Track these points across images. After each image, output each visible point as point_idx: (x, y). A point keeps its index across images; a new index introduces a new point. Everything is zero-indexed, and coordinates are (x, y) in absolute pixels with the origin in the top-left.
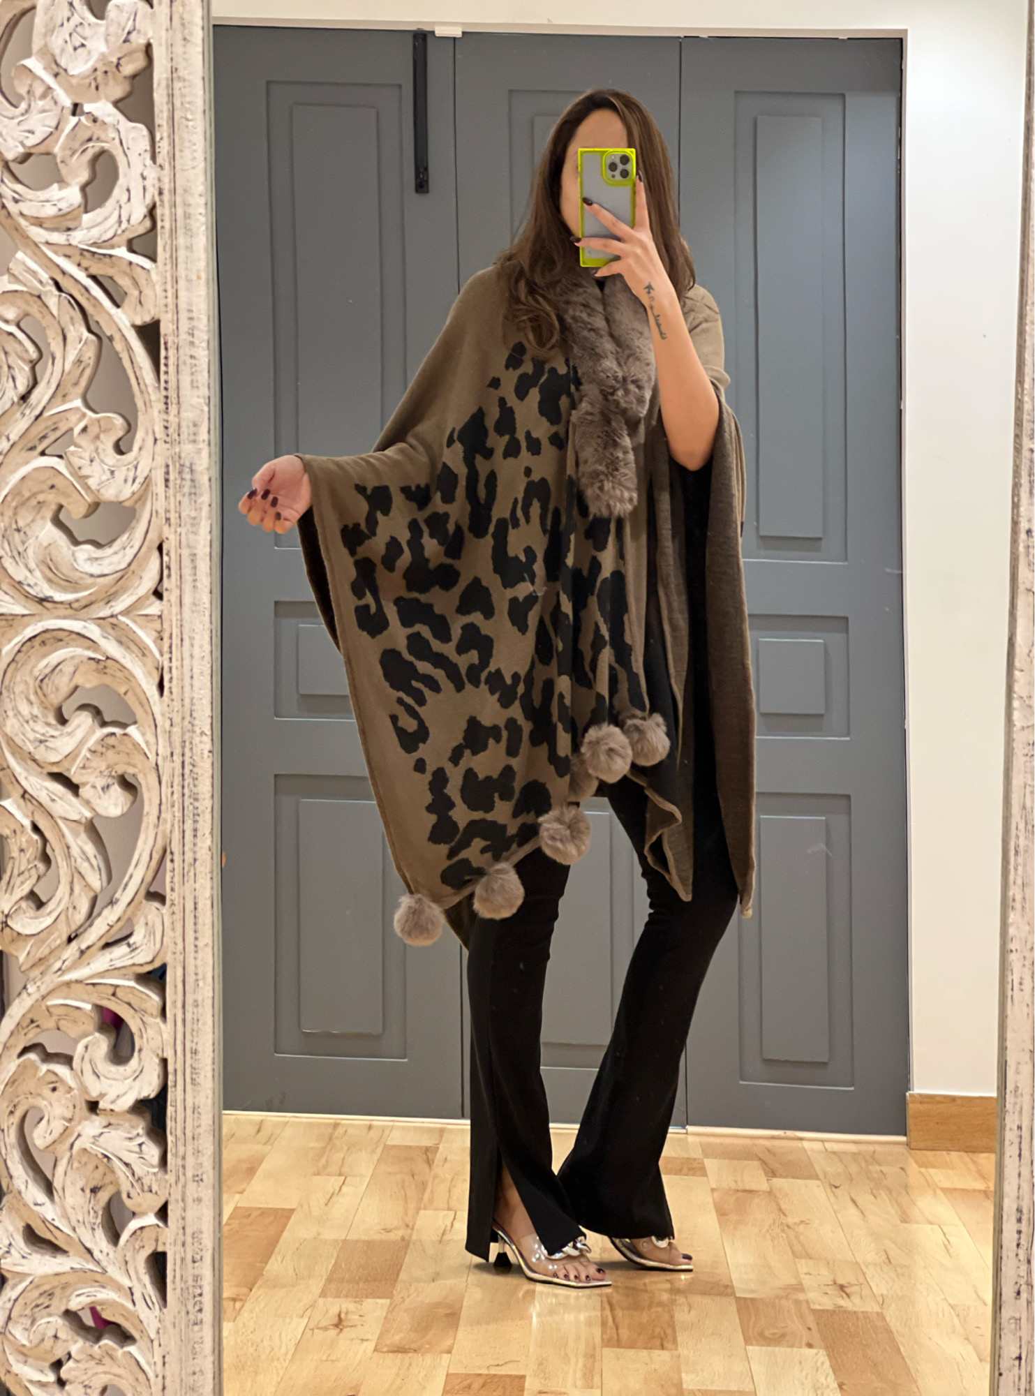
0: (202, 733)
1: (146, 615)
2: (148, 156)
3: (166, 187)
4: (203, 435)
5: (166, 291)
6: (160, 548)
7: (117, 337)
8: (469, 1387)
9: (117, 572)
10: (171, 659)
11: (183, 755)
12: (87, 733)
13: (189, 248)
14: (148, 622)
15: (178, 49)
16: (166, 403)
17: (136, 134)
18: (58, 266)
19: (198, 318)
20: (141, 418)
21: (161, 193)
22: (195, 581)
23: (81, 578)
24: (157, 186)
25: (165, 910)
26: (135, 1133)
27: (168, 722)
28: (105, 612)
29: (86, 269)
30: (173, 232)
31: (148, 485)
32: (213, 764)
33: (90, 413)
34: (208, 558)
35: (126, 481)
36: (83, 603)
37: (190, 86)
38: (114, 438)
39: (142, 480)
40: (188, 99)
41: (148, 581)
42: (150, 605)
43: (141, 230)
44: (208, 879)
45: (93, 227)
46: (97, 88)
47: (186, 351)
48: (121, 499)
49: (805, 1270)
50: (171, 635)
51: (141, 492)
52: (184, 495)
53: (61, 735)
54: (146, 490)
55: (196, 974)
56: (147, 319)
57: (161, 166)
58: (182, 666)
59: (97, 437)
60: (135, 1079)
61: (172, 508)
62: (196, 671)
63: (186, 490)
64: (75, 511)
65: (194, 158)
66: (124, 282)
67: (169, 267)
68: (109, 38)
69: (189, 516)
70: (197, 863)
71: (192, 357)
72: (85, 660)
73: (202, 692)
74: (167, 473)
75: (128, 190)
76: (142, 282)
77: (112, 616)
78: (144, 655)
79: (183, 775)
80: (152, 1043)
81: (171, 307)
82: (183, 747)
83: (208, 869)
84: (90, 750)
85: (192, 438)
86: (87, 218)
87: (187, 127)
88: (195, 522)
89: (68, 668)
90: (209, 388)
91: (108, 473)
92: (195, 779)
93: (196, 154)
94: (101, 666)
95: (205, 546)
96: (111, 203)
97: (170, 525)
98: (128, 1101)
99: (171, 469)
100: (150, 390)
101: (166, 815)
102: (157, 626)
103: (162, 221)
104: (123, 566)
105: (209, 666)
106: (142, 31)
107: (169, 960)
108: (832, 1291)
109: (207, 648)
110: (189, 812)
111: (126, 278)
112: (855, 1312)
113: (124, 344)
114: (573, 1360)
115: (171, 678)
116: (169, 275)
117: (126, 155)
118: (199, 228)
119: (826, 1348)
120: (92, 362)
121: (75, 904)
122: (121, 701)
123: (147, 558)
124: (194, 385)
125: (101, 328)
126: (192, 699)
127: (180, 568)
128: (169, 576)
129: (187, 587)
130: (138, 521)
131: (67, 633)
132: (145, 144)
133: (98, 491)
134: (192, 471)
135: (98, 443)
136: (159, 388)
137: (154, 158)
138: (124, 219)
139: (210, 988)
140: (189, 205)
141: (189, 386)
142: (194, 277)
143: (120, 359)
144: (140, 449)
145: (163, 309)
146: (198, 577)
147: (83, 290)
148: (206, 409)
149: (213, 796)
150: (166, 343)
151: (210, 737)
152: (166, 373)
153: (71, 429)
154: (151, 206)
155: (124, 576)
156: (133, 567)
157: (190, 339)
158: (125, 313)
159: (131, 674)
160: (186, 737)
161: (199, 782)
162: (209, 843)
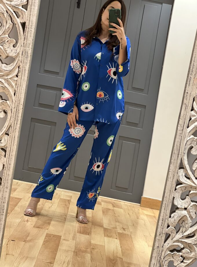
0: (21, 104)
4: (31, 46)
5: (28, 17)
6: (19, 67)
7: (17, 24)
8: (51, 236)
10: (17, 89)
11: (17, 108)
13: (34, 9)
14: (14, 81)
16: (25, 39)
18: (8, 8)
19: (33, 23)
20: (19, 41)
23: (2, 70)
25: (9, 137)
27: (15, 101)
29: (13, 10)
30: (31, 5)
31: (18, 54)
32: (22, 111)
33: (9, 38)
34: (28, 71)
35: (14, 53)
36: (2, 75)
38: (13, 44)
41: (16, 73)
42: (15, 78)
43: (25, 4)
44: (18, 132)
45: (16, 2)
47: (30, 29)
48: (13, 56)
49: (118, 224)
50: (18, 84)
55: (13, 150)
56: (23, 22)
58: (19, 91)
59: (10, 43)
62: (22, 92)
63: (26, 57)
64: (3, 57)
66: (20, 13)
67: (29, 12)
69: (25, 62)
70: (16, 129)
71: (31, 31)
72: (1, 86)
73: (23, 96)
74: (23, 53)
76: (24, 14)
77: (7, 79)
78: (12, 87)
79: (16, 112)
80: (2, 161)
81: (28, 20)
82: (17, 107)
83: (18, 131)
85: (28, 47)
88: (26, 63)
90: (33, 37)
91: (11, 51)
94: (4, 88)
95: (28, 68)
97: (21, 63)
100: (22, 36)
101: (12, 119)
102: (16, 82)
103: (29, 3)
104: (11, 69)
105: (25, 92)
107: (8, 146)
108: (122, 229)
109: (25, 88)
110: (16, 119)
112: (126, 234)
113: (18, 26)
114: (71, 234)
115: (17, 93)
116: (29, 14)
118: (36, 5)
119: (119, 240)
120: (11, 28)
122: (6, 95)
123: (16, 69)
124: (30, 36)
125: (14, 22)
126: (20, 98)
127: (22, 72)
128: (20, 73)
129: (23, 75)
130: (15, 61)
133: (8, 54)
134: (27, 53)
135: (10, 44)
136: (23, 36)
138: (22, 1)
139: (15, 153)
140: (35, 1)
141: (29, 36)
142: (34, 15)
143: (17, 29)
144: (18, 47)
146: (25, 74)
147: (12, 14)
148: (32, 41)
149: (21, 117)
150: (26, 27)
151: (23, 105)
152: (25, 33)
153: (5, 41)
155: (11, 71)
156: (13, 70)
157: (31, 27)
158: (19, 20)
159: (9, 90)
160: (18, 105)
161: (19, 114)
162: (19, 126)
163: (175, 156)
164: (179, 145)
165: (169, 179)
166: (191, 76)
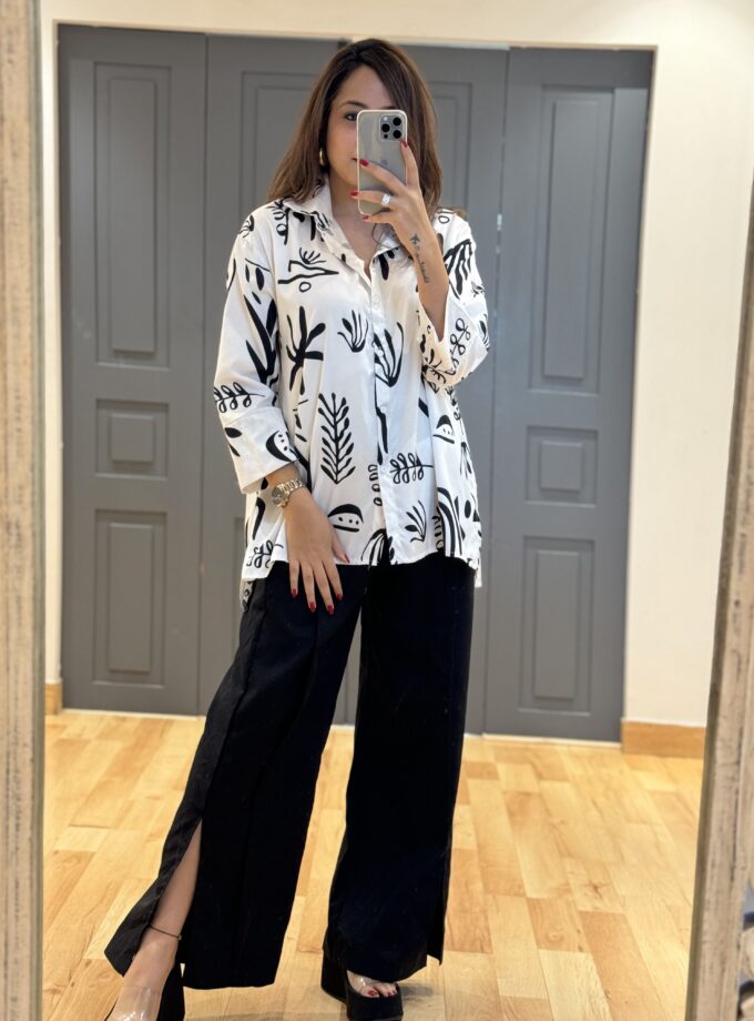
0: (25, 745)
11: (8, 763)
22: (19, 619)
32: (34, 771)
37: (18, 196)
40: (16, 207)
47: (13, 425)
52: (11, 547)
55: (17, 938)
58: (8, 690)
62: (20, 695)
63: (13, 540)
65: (22, 258)
69: (15, 564)
70: (19, 852)
71: (19, 430)
79: (7, 781)
82: (8, 758)
83: (28, 856)
85: (17, 499)
87: (15, 231)
88: (20, 569)
90: (33, 456)
92: (18, 782)
93: (23, 255)
95: (28, 589)
110: (13, 807)
124: (19, 454)
126: (16, 717)
129: (14, 624)
134: (17, 527)
148: (30, 474)
151: (32, 748)
160: (12, 748)
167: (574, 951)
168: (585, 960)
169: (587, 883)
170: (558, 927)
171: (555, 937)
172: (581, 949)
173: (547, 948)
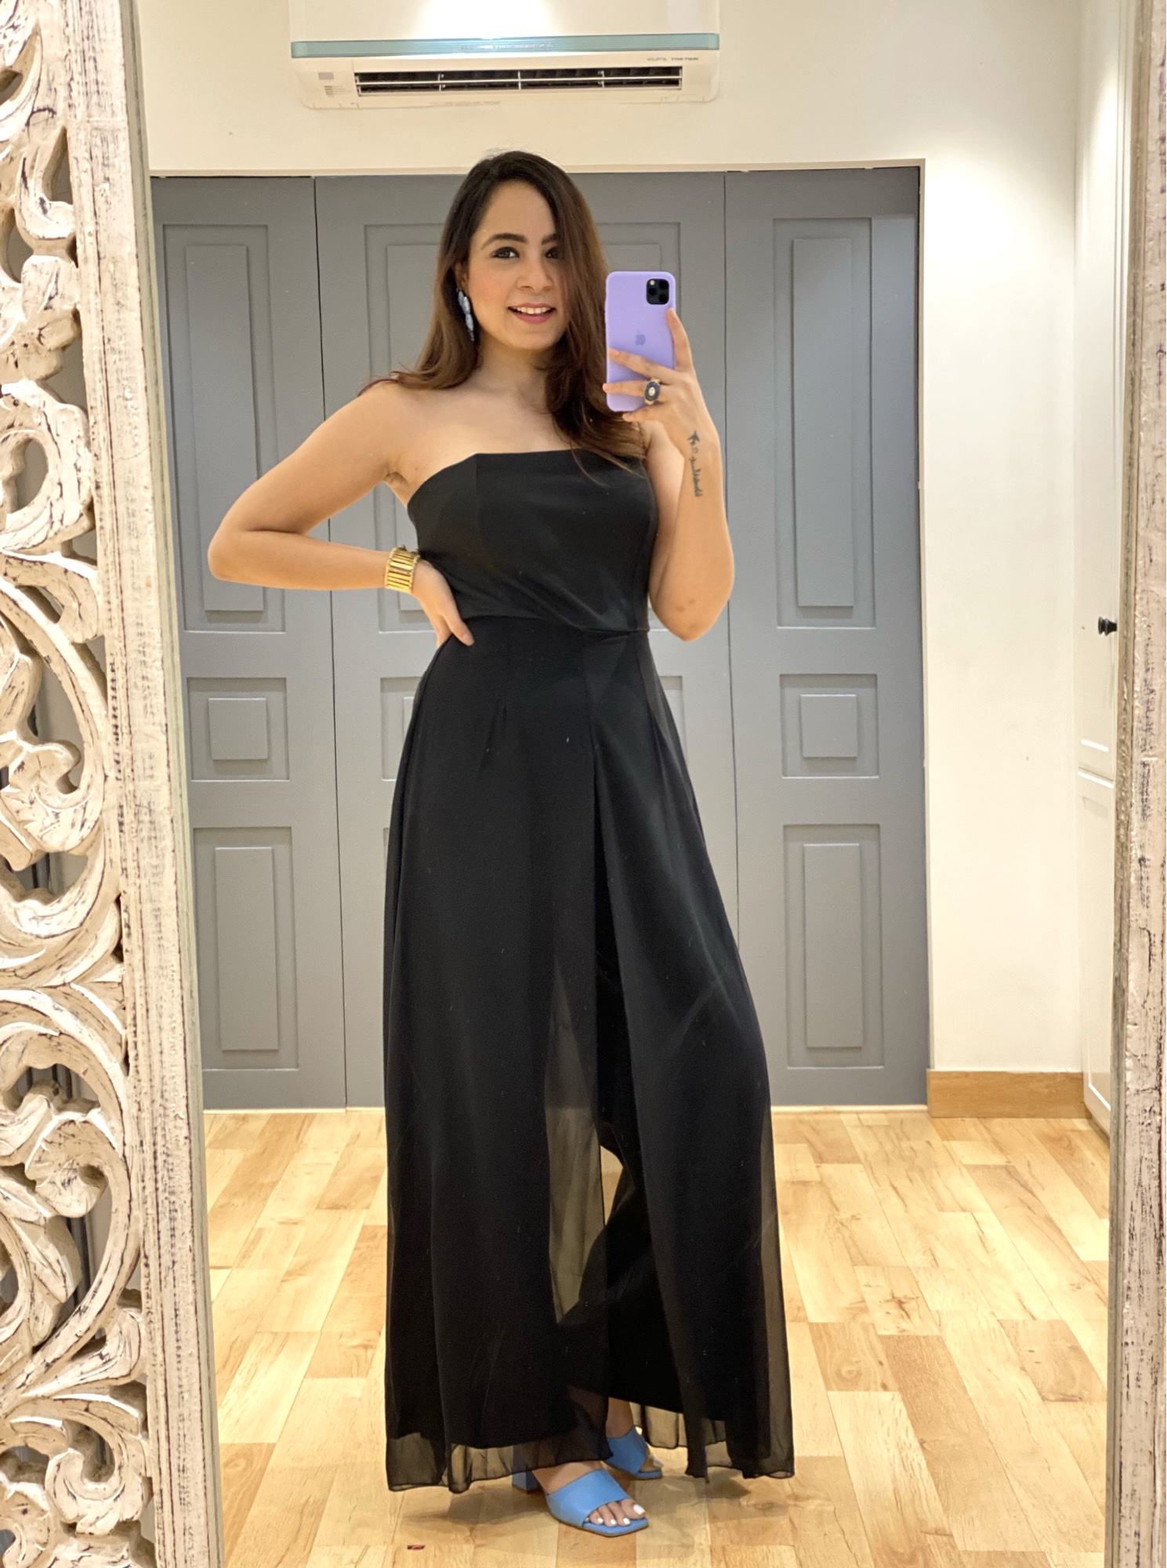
0: (177, 1117)
1: (105, 982)
2: (82, 443)
3: (105, 481)
4: (161, 772)
5: (109, 603)
6: (118, 901)
7: (54, 658)
9: (67, 932)
10: (135, 1032)
11: (154, 1144)
12: (42, 1120)
13: (136, 551)
14: (106, 989)
15: (111, 315)
16: (116, 734)
17: (64, 418)
19: (149, 633)
20: (88, 753)
21: (98, 487)
22: (160, 939)
23: (25, 940)
24: (93, 479)
25: (141, 1318)
26: (119, 1556)
27: (135, 1106)
28: (57, 981)
29: (15, 579)
30: (115, 533)
31: (99, 829)
32: (190, 1152)
33: (28, 746)
34: (175, 913)
35: (73, 825)
36: (30, 970)
37: (127, 359)
38: (58, 775)
39: (93, 823)
40: (125, 375)
41: (106, 941)
42: (110, 970)
43: (78, 531)
44: (191, 1282)
45: (21, 529)
46: (16, 364)
47: (136, 672)
48: (67, 848)
50: (135, 1004)
51: (92, 837)
52: (142, 841)
53: (12, 1123)
54: (97, 834)
55: (180, 1386)
56: (90, 636)
57: (96, 455)
58: (149, 1041)
59: (37, 775)
60: (115, 1499)
61: (130, 857)
62: (166, 1045)
63: (145, 834)
64: (15, 864)
65: (136, 444)
66: (59, 594)
67: (112, 574)
68: (27, 304)
69: (149, 865)
70: (177, 1267)
71: (144, 678)
72: (36, 1037)
73: (174, 1069)
74: (122, 815)
75: (60, 484)
76: (80, 592)
77: (64, 984)
78: (104, 1028)
79: (155, 1166)
80: (132, 1460)
81: (117, 621)
82: (155, 1135)
83: (189, 1272)
84: (46, 1141)
85: (148, 772)
86: (13, 519)
87: (126, 407)
88: (158, 871)
89: (15, 1047)
90: (166, 713)
91: (52, 817)
92: (169, 1169)
93: (137, 439)
94: (54, 1044)
95: (170, 899)
96: (39, 501)
97: (127, 876)
98: (109, 1523)
99: (125, 811)
100: (97, 719)
101: (138, 1213)
102: (118, 993)
103: (101, 520)
104: (75, 925)
105: (182, 1038)
106: (67, 294)
107: (148, 1370)
109: (178, 1017)
110: (164, 1208)
111: (63, 589)
113: (63, 665)
115: (137, 1055)
116: (112, 583)
117: (56, 443)
118: (146, 527)
120: (26, 687)
121: (37, 1313)
123: (103, 914)
124: (147, 711)
125: (35, 648)
126: (163, 1078)
127: (142, 927)
128: (129, 935)
129: (151, 946)
130: (90, 872)
131: (14, 1006)
132: (77, 429)
133: (41, 838)
134: (150, 811)
135: (39, 781)
136: (107, 715)
137: (88, 444)
138: (56, 519)
139: (196, 1402)
140: (133, 500)
141: (142, 712)
142: (143, 585)
143: (60, 682)
144: (89, 787)
145: (109, 624)
146: (163, 934)
147: (11, 604)
148: (163, 738)
149: (192, 1188)
150: (112, 664)
151: (186, 1121)
152: (114, 698)
153: (6, 767)
154: (88, 500)
155: (76, 938)
156: (85, 926)
157: (142, 658)
158: (63, 628)
159: (90, 1052)
160: (158, 1122)
161: (176, 1175)
162: (189, 1243)
163: (1142, 1251)
164: (1156, 1183)
165: (1133, 1391)
166: (1145, 759)
167: (877, 1390)
168: (891, 1402)
169: (890, 1297)
170: (855, 1359)
171: (850, 1372)
172: (885, 1387)
173: (840, 1390)
